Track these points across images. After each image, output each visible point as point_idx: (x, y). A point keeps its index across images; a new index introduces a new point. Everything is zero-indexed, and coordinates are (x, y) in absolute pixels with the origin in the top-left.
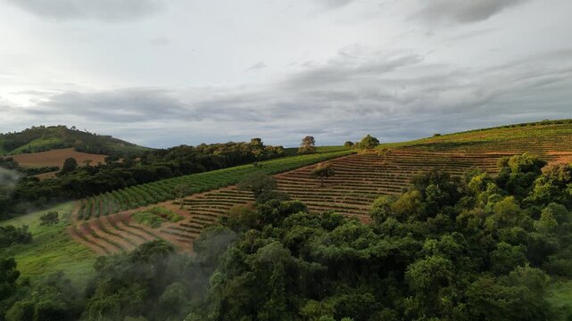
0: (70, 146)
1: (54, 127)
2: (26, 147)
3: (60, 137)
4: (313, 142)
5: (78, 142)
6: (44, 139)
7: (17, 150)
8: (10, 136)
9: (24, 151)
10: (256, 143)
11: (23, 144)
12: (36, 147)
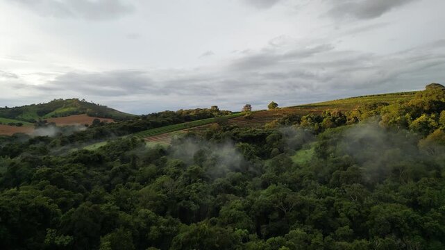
0: (84, 113)
1: (70, 99)
2: (53, 113)
3: (75, 106)
4: (251, 108)
5: (88, 110)
6: (65, 107)
7: (47, 115)
8: (40, 106)
9: (53, 116)
10: (215, 109)
11: (50, 111)
12: (60, 114)
